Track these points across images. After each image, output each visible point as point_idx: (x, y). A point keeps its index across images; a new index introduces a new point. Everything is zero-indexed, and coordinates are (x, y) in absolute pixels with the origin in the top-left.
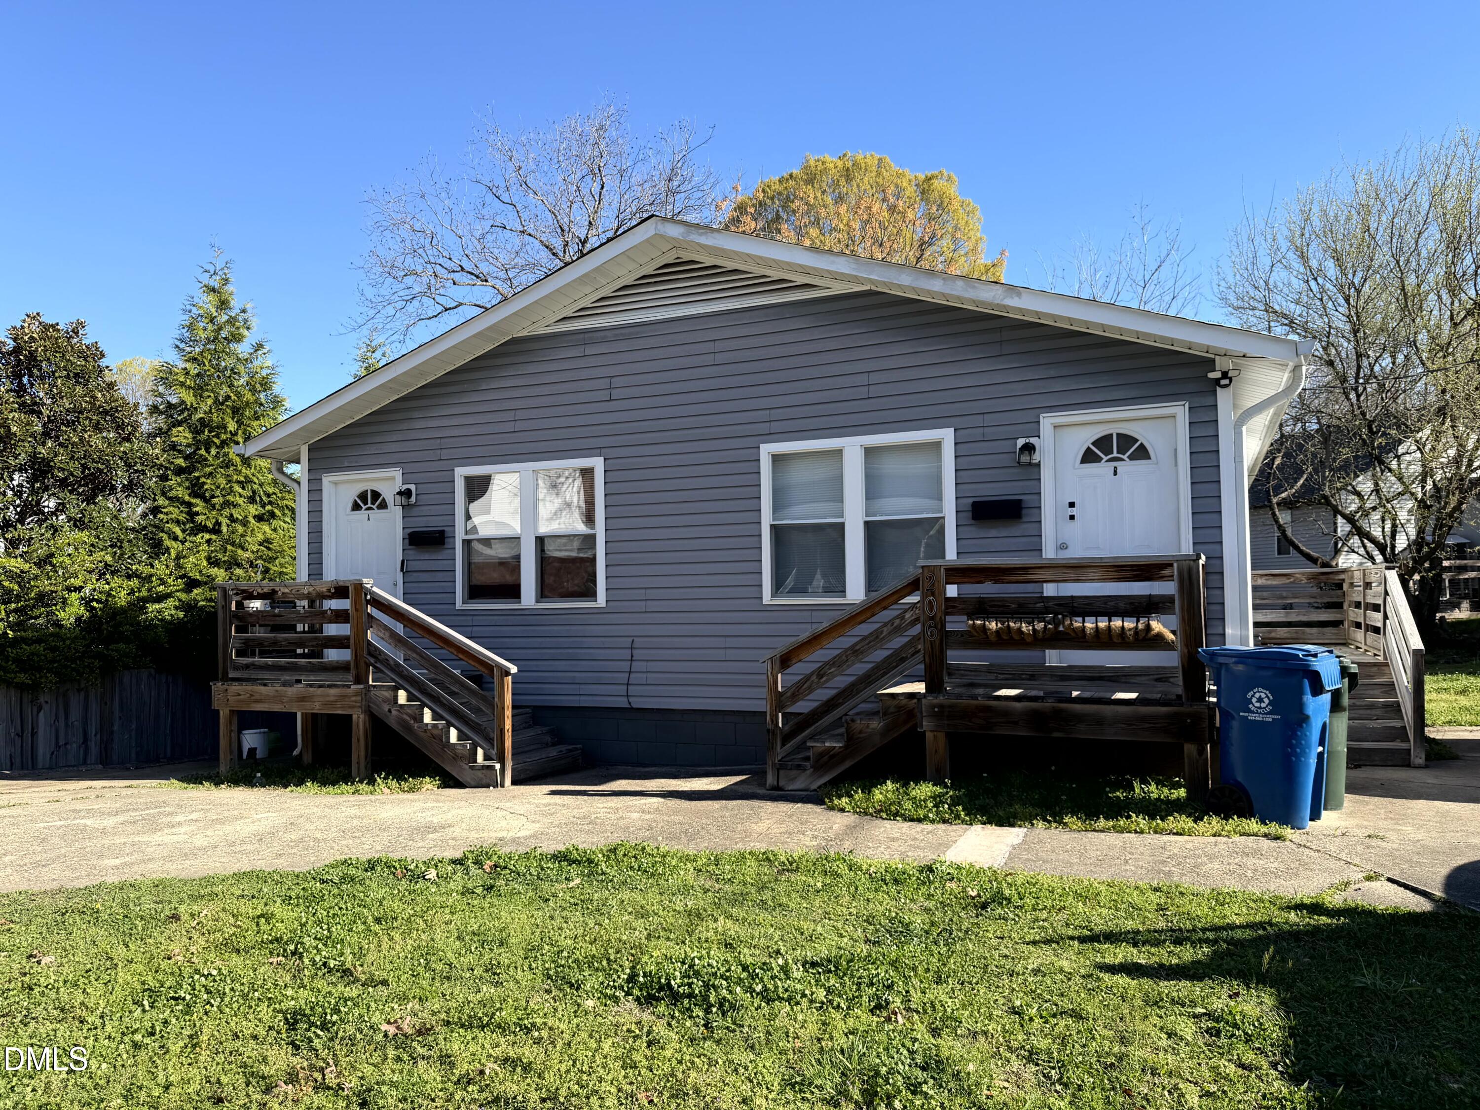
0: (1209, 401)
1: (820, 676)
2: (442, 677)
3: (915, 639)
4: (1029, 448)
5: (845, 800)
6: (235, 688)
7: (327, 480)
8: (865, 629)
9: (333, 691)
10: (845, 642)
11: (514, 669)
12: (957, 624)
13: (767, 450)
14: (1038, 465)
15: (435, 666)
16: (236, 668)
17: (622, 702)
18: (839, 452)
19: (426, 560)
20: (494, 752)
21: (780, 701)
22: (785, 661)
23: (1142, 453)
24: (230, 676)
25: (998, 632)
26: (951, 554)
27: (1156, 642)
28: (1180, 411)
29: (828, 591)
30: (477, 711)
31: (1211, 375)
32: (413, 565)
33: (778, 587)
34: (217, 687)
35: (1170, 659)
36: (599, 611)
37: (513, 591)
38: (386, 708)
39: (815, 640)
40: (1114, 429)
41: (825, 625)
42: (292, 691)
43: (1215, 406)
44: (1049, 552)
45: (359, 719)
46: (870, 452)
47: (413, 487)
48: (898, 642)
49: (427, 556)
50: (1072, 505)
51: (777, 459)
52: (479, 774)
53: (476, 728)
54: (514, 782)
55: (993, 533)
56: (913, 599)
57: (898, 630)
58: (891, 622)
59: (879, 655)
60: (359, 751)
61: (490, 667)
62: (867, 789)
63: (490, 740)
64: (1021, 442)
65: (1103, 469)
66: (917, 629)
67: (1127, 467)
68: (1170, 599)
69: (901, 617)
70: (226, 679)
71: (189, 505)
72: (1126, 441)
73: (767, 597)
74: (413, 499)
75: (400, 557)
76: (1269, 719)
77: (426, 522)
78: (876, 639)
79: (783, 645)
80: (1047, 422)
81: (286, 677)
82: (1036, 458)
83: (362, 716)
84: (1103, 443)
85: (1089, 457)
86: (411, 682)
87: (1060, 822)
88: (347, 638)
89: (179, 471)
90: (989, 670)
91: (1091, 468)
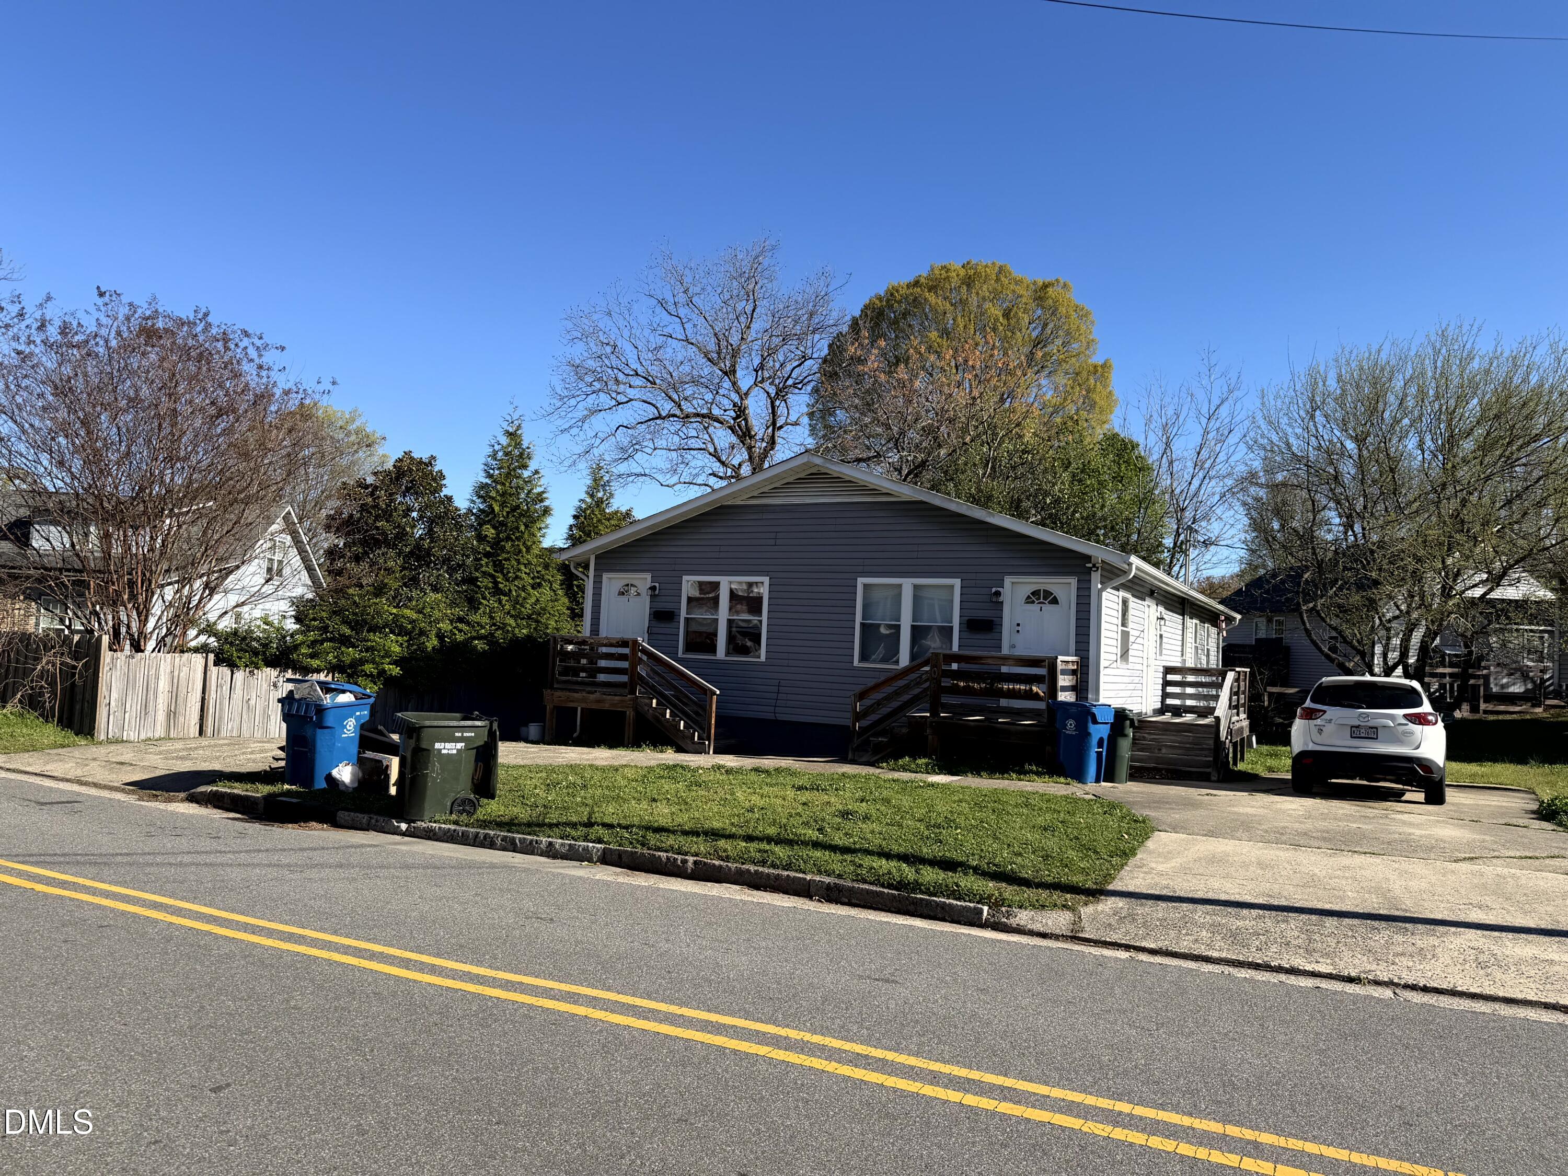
0: (1087, 578)
1: (879, 705)
2: (679, 695)
3: (925, 690)
4: (998, 594)
5: (885, 764)
6: (558, 693)
7: (605, 576)
8: (901, 683)
9: (617, 698)
10: (889, 689)
11: (718, 692)
12: (946, 682)
13: (861, 581)
14: (1002, 602)
15: (675, 688)
16: (559, 682)
17: (770, 716)
18: (900, 586)
19: (664, 628)
20: (705, 736)
21: (858, 717)
22: (862, 696)
23: (1055, 601)
24: (555, 686)
25: (964, 687)
26: (955, 648)
27: (1036, 697)
28: (1073, 581)
29: (884, 660)
30: (697, 713)
31: (1088, 565)
32: (655, 630)
33: (864, 657)
34: (547, 693)
35: (1042, 705)
36: (761, 664)
37: (713, 649)
38: (646, 708)
39: (876, 687)
40: (1042, 587)
41: (882, 679)
42: (592, 697)
43: (1090, 581)
44: (1005, 651)
45: (630, 713)
46: (916, 587)
47: (657, 585)
48: (916, 691)
49: (663, 625)
50: (1018, 625)
51: (866, 586)
52: (697, 746)
53: (695, 722)
54: (714, 753)
55: (978, 636)
56: (927, 668)
57: (918, 684)
58: (915, 679)
59: (906, 697)
60: (629, 732)
61: (705, 690)
62: (896, 759)
63: (702, 729)
64: (994, 590)
65: (1035, 607)
66: (928, 684)
67: (1047, 608)
68: (1044, 676)
69: (920, 677)
70: (552, 688)
71: (493, 577)
72: (1047, 594)
73: (856, 662)
74: (657, 592)
75: (647, 625)
76: (1074, 733)
77: (663, 606)
78: (907, 687)
79: (858, 689)
80: (1008, 580)
81: (589, 689)
82: (1001, 599)
83: (632, 713)
84: (1036, 593)
85: (1029, 601)
86: (660, 696)
87: (979, 775)
88: (626, 669)
89: (487, 555)
90: (962, 705)
91: (1030, 606)
